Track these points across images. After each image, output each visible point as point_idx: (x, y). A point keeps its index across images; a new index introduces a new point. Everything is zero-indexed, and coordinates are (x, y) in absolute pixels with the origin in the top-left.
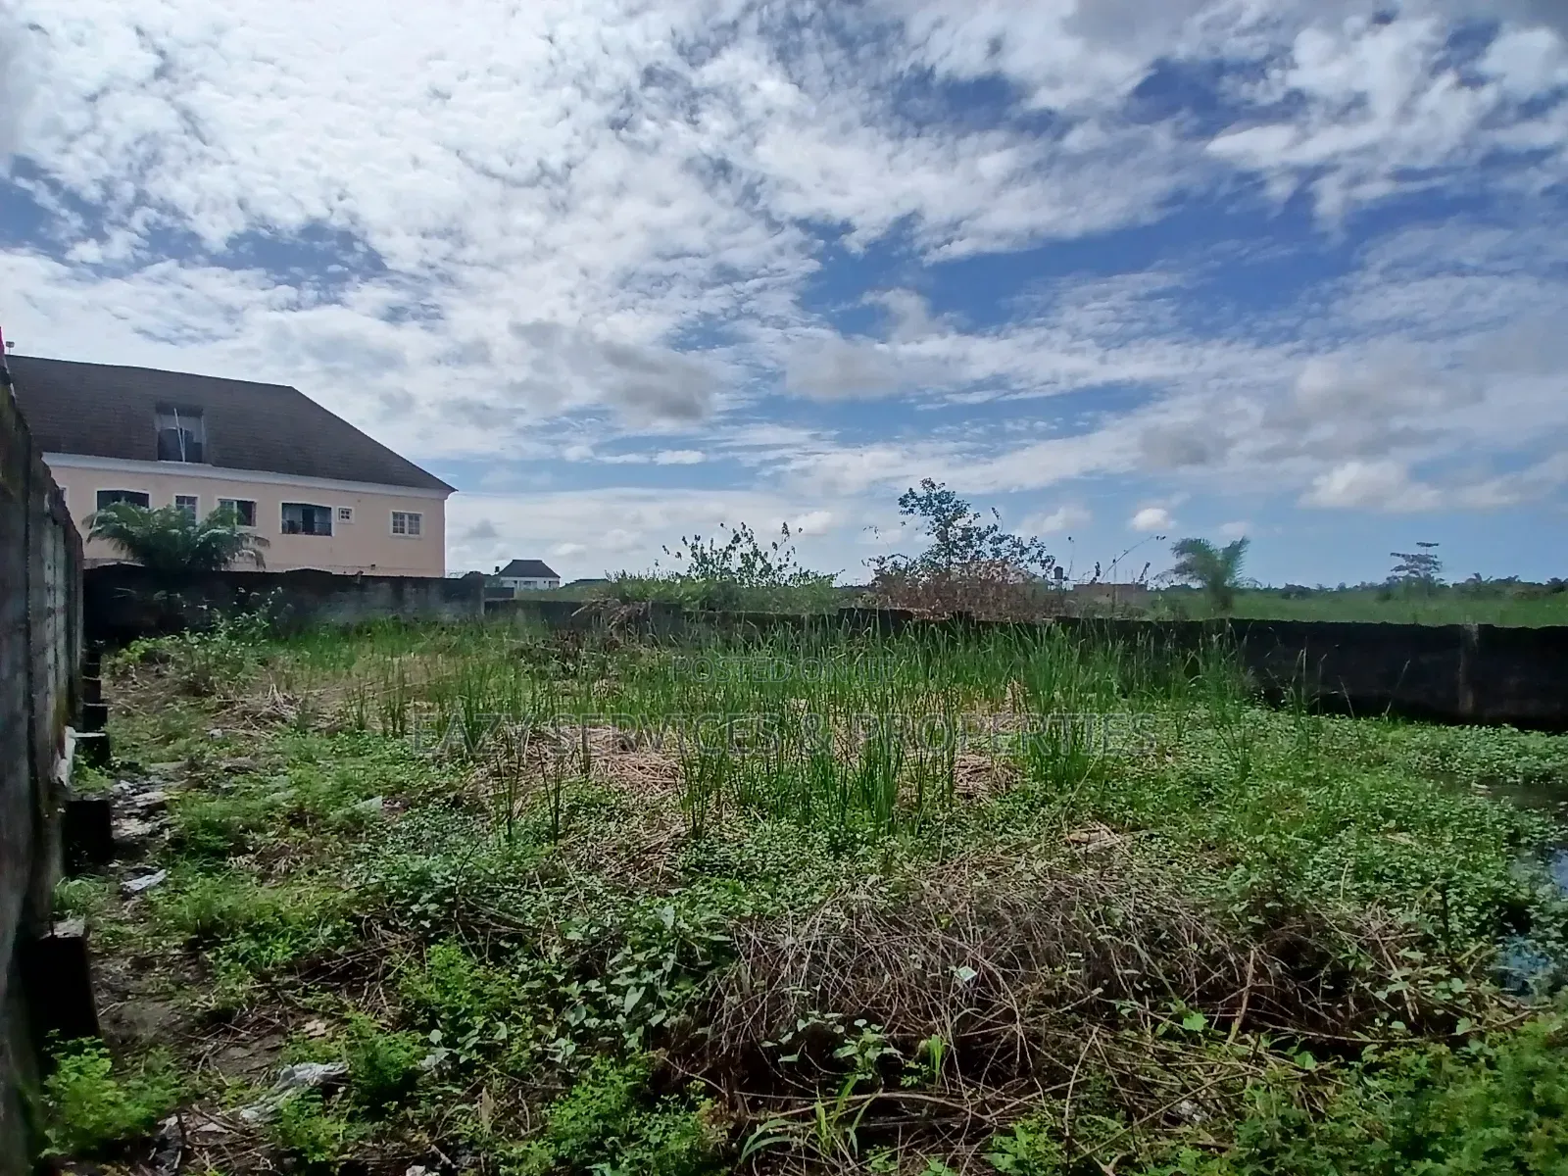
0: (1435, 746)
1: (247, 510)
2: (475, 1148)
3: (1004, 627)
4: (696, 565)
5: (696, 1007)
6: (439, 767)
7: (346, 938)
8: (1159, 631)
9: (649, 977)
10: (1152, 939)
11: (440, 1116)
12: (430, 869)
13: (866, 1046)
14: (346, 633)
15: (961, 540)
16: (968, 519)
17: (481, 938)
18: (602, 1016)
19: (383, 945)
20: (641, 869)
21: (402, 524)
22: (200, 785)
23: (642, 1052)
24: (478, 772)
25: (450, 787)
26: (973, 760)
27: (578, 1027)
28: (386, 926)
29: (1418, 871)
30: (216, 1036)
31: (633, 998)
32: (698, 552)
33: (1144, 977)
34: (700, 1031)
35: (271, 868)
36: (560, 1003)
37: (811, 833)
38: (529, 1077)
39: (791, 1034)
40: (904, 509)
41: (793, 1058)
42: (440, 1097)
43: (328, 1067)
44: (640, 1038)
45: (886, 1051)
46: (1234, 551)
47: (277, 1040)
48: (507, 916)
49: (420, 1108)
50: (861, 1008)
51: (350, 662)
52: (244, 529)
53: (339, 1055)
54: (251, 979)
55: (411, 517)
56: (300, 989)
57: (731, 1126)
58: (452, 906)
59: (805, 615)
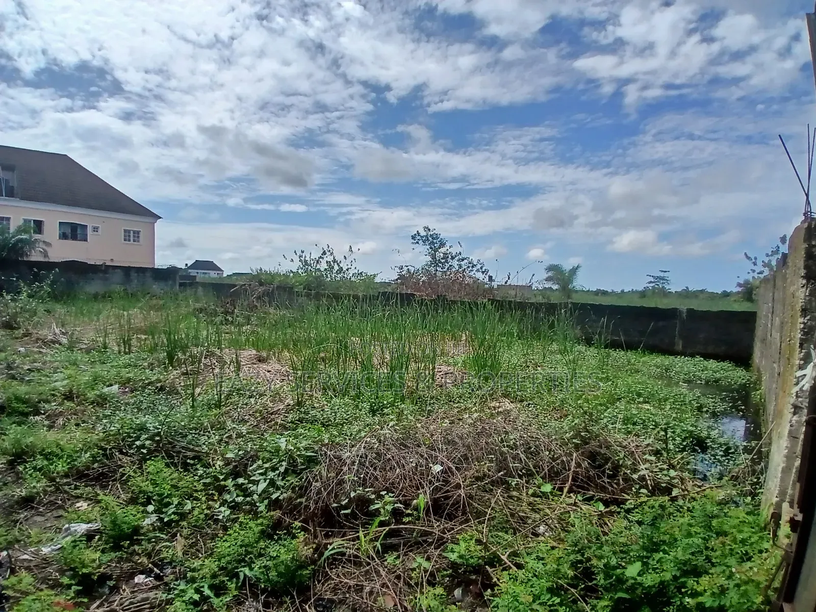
0: (663, 365)
1: (39, 225)
2: (174, 564)
3: (463, 303)
4: (301, 266)
5: (297, 489)
6: (152, 370)
7: (98, 459)
8: (537, 307)
9: (271, 475)
10: (527, 451)
11: (153, 549)
12: (146, 422)
13: (386, 504)
14: (96, 297)
15: (442, 259)
16: (446, 248)
17: (176, 458)
18: (245, 496)
19: (119, 463)
20: (268, 422)
21: (129, 236)
22: (13, 377)
23: (267, 513)
24: (175, 372)
25: (159, 381)
26: (444, 368)
27: (231, 502)
28: (121, 452)
29: (653, 421)
30: (26, 510)
31: (262, 486)
32: (303, 259)
33: (523, 468)
34: (298, 500)
35: (54, 422)
36: (222, 490)
37: (361, 403)
38: (204, 528)
39: (347, 500)
40: (414, 241)
41: (348, 511)
42: (154, 540)
43: (90, 525)
44: (266, 506)
45: (396, 505)
46: (574, 271)
47: (61, 512)
48: (192, 447)
49: (142, 545)
50: (384, 486)
51: (99, 313)
52: (37, 236)
53: (95, 519)
54: (45, 480)
55: (134, 232)
56: (73, 486)
57: (314, 546)
58: (158, 442)
59: (360, 294)
